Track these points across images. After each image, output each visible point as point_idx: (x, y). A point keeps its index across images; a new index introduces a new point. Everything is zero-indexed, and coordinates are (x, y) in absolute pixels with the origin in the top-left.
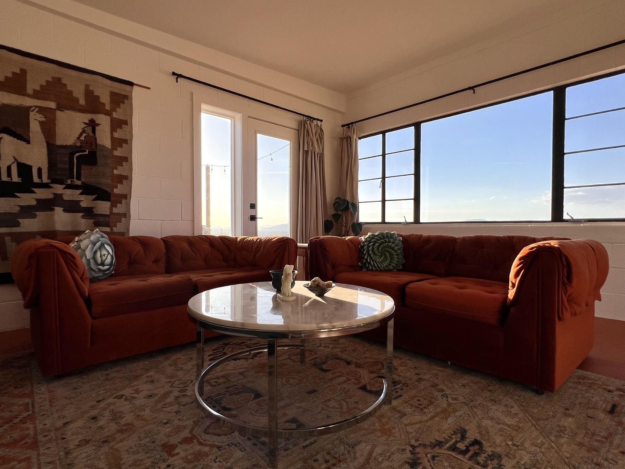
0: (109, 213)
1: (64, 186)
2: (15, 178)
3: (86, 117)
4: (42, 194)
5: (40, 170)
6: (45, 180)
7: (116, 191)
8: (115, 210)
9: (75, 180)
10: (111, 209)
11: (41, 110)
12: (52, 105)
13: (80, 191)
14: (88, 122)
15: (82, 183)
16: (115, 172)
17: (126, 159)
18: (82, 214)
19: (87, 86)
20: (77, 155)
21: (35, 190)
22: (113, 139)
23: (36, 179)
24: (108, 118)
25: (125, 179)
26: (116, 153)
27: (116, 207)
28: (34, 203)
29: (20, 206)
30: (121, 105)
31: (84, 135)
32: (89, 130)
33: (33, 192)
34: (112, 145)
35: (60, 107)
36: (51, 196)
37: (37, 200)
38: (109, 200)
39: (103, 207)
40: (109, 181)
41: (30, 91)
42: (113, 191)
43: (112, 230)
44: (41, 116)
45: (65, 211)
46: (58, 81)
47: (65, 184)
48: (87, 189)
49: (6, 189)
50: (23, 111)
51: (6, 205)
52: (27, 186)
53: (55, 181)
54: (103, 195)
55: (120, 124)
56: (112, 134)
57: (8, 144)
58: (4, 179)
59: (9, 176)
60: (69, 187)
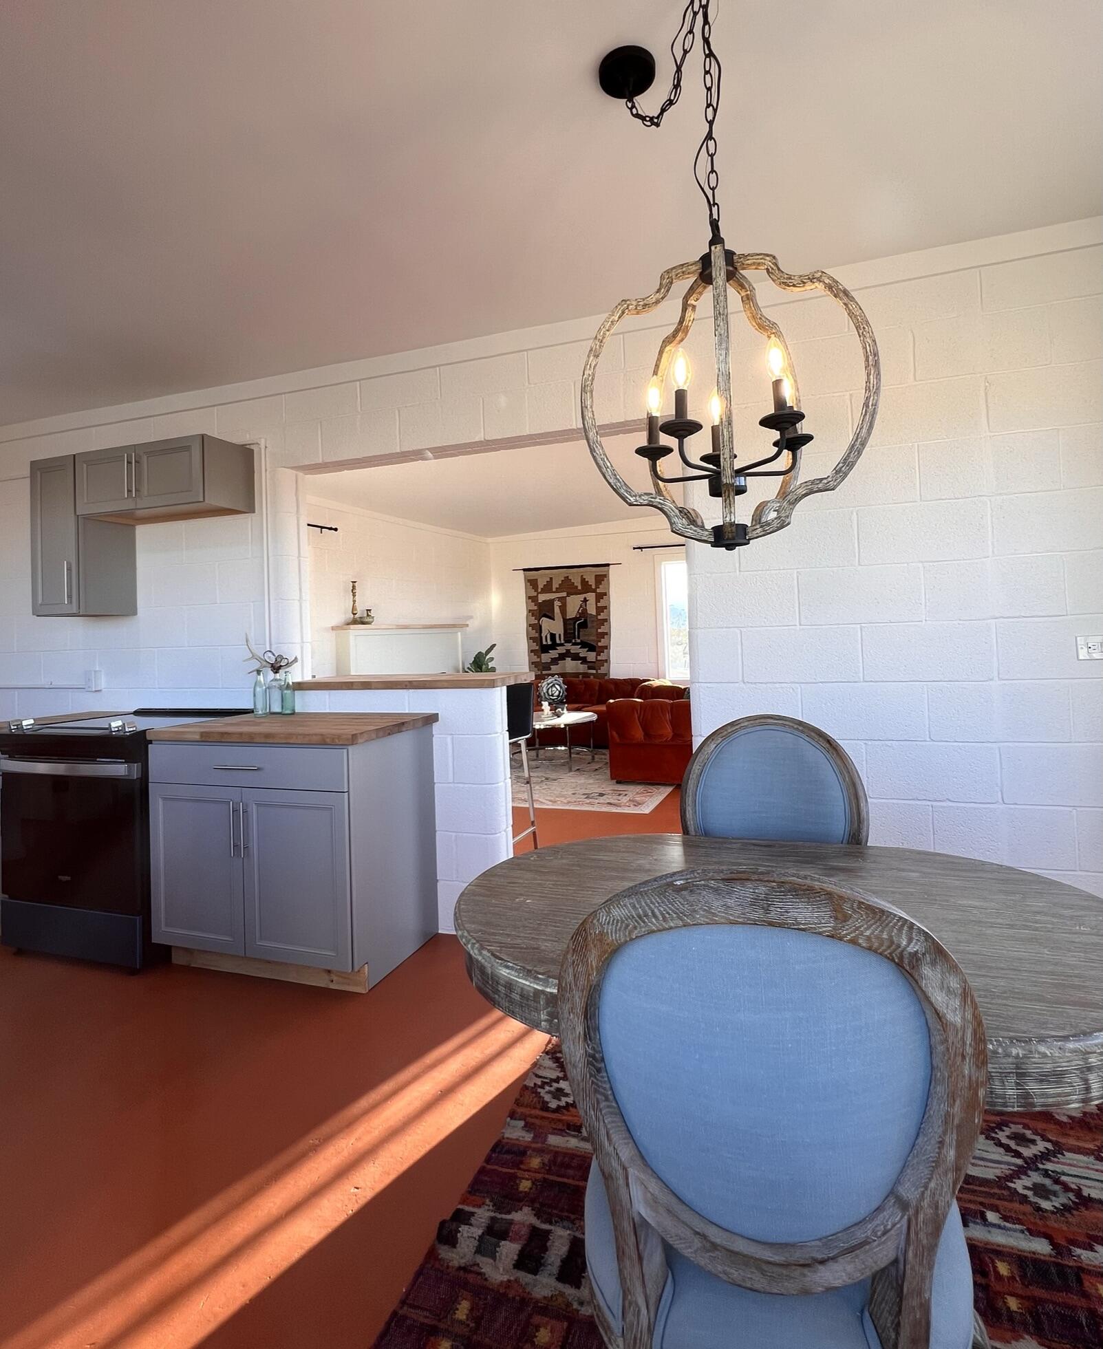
0: (594, 660)
2: (549, 643)
3: (581, 597)
4: (561, 650)
5: (560, 635)
7: (600, 644)
9: (577, 639)
10: (596, 658)
11: (560, 599)
12: (564, 594)
14: (582, 600)
15: (581, 641)
16: (599, 631)
17: (606, 621)
20: (578, 623)
21: (558, 648)
23: (558, 641)
26: (599, 617)
27: (600, 655)
28: (557, 656)
29: (551, 658)
31: (581, 609)
32: (584, 605)
35: (569, 595)
36: (565, 651)
37: (559, 654)
38: (596, 651)
39: (591, 656)
40: (594, 638)
41: (554, 590)
42: (598, 644)
43: (597, 672)
44: (559, 602)
45: (572, 660)
48: (584, 645)
49: (545, 649)
50: (551, 602)
51: (546, 658)
52: (554, 646)
53: (567, 641)
54: (592, 648)
55: (601, 596)
56: (596, 605)
57: (545, 622)
58: (544, 643)
59: (546, 641)
60: (575, 644)
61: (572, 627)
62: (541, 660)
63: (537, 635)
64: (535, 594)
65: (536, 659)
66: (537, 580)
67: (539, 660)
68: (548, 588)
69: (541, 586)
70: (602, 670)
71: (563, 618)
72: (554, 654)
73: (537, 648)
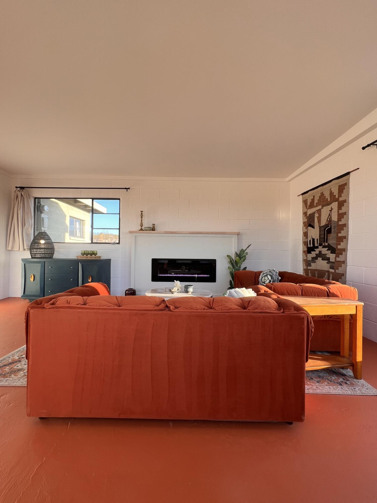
0: (335, 261)
1: (322, 247)
2: (312, 245)
3: (330, 207)
4: (317, 251)
6: (318, 244)
8: (338, 259)
9: (326, 243)
10: (335, 258)
12: (320, 207)
13: (327, 248)
15: (328, 244)
16: (340, 235)
17: (345, 225)
18: (327, 261)
19: (330, 189)
20: (327, 229)
22: (338, 215)
23: (316, 245)
24: (337, 203)
25: (345, 238)
26: (340, 223)
28: (315, 256)
29: (312, 257)
30: (344, 191)
31: (329, 217)
32: (331, 213)
33: (315, 251)
34: (338, 219)
39: (332, 257)
40: (336, 242)
41: (315, 205)
42: (337, 247)
44: (317, 214)
45: (322, 259)
46: (322, 194)
47: (322, 246)
48: (329, 247)
49: (309, 250)
54: (333, 250)
55: (342, 204)
56: (338, 212)
57: (310, 231)
58: (309, 246)
59: (310, 244)
60: (324, 247)
61: (323, 232)
64: (306, 210)
66: (307, 199)
67: (306, 258)
68: (312, 204)
69: (309, 204)
72: (313, 254)
73: (306, 249)
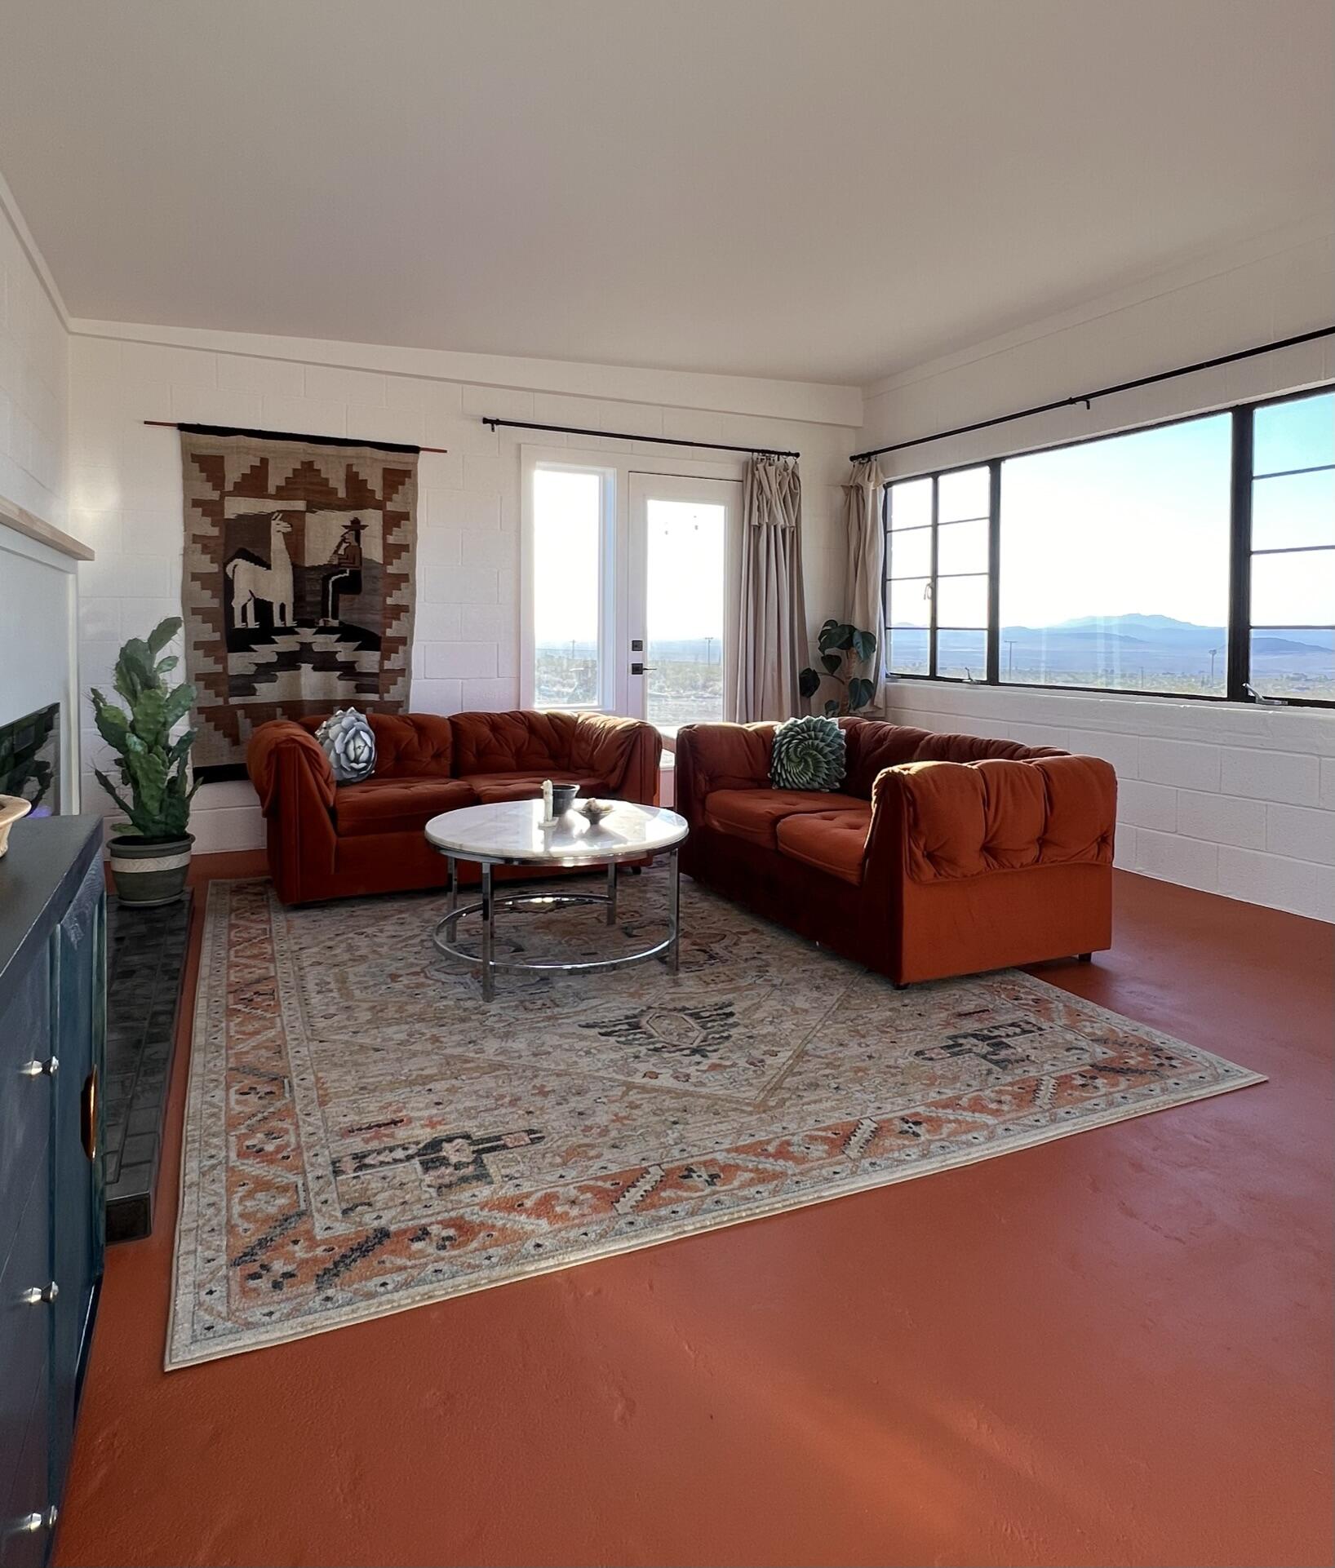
0: (378, 671)
2: (252, 624)
3: (346, 517)
4: (285, 644)
5: (282, 607)
6: (290, 622)
7: (389, 633)
8: (387, 665)
9: (330, 619)
11: (287, 516)
12: (300, 505)
13: (338, 636)
14: (349, 524)
15: (341, 623)
16: (389, 601)
18: (338, 673)
19: (349, 466)
20: (333, 578)
21: (276, 638)
22: (386, 546)
23: (277, 623)
24: (379, 513)
25: (404, 611)
26: (390, 570)
27: (389, 659)
28: (274, 659)
29: (256, 664)
30: (400, 487)
31: (344, 545)
32: (351, 538)
33: (274, 642)
34: (385, 557)
35: (311, 508)
36: (297, 648)
37: (278, 653)
38: (377, 649)
39: (369, 661)
40: (378, 618)
41: (272, 490)
42: (384, 633)
43: (381, 698)
44: (285, 524)
45: (315, 669)
46: (308, 466)
48: (348, 633)
49: (239, 641)
50: (263, 522)
51: (239, 663)
52: (265, 633)
53: (303, 623)
54: (370, 641)
55: (397, 520)
56: (384, 539)
57: (243, 573)
58: (238, 624)
59: (244, 619)
60: (321, 631)
61: (318, 587)
62: (225, 668)
63: (215, 603)
64: (215, 495)
65: (209, 665)
66: (222, 457)
67: (219, 668)
68: (254, 483)
69: (232, 476)
70: (393, 694)
71: (292, 564)
72: (265, 653)
73: (217, 636)
